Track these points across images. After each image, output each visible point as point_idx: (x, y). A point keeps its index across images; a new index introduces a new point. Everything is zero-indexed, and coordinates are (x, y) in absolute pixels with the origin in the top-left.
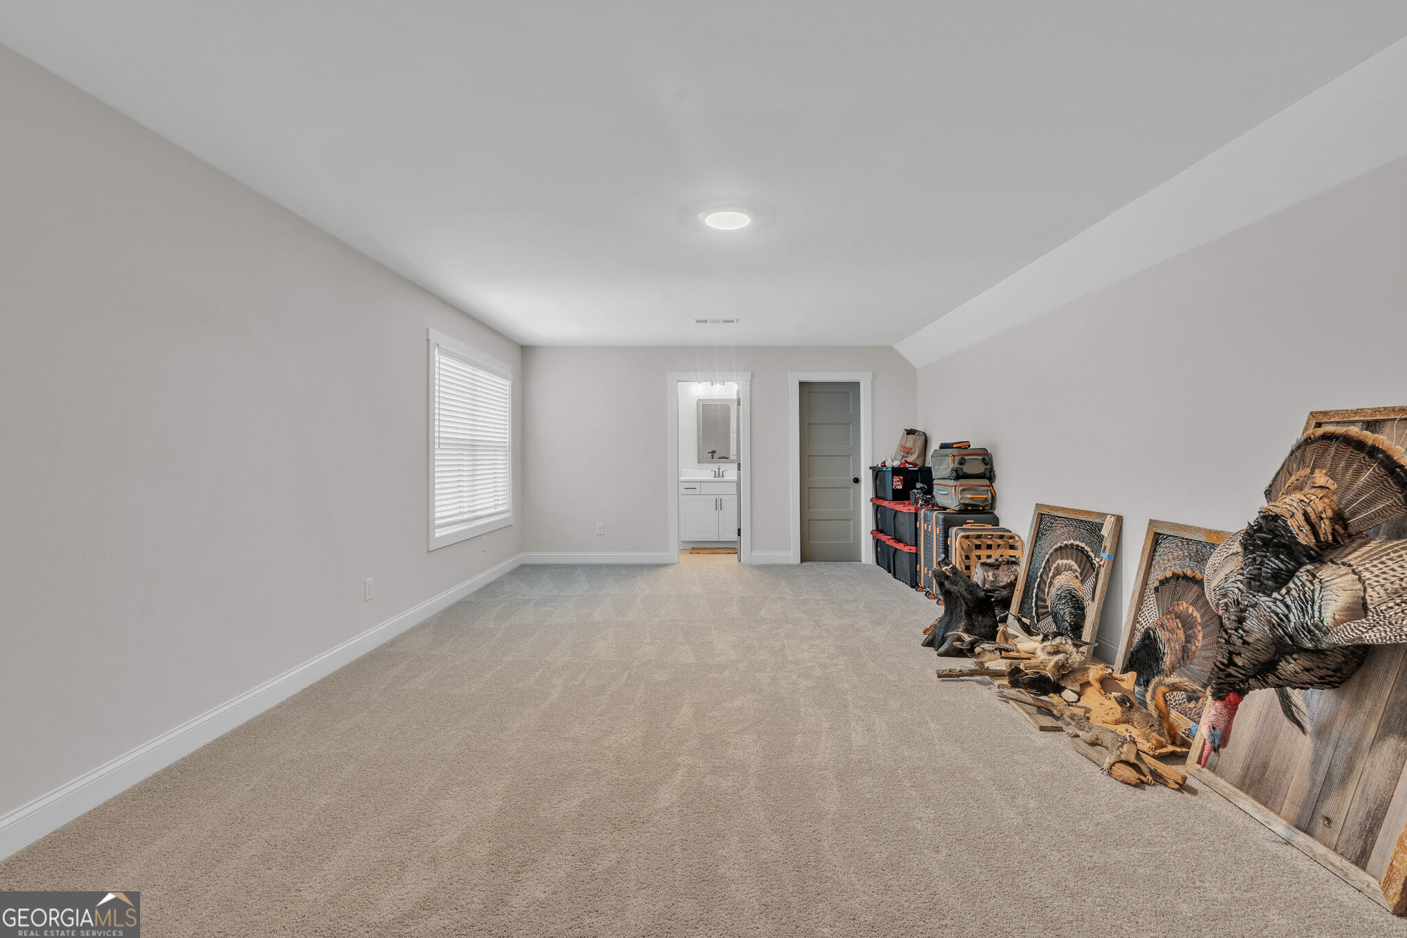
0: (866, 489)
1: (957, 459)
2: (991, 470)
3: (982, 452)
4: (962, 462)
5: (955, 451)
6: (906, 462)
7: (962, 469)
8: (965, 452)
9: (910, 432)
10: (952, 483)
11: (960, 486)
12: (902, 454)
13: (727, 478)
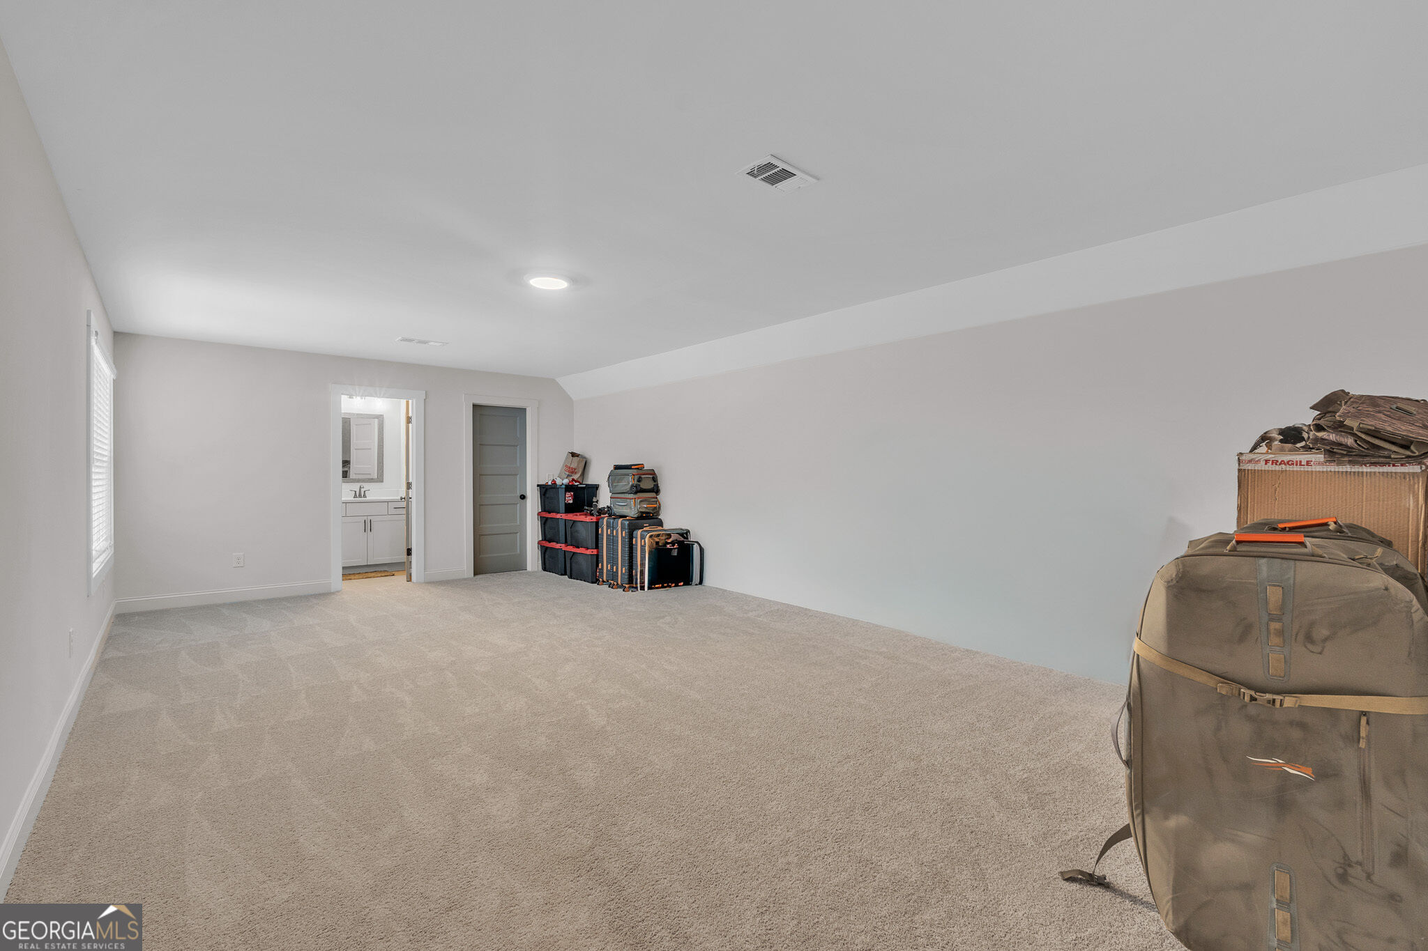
0: (533, 505)
1: (636, 477)
2: (657, 486)
3: (652, 472)
4: (639, 480)
5: (635, 472)
6: (573, 480)
7: (639, 485)
8: (640, 472)
9: (573, 455)
10: (631, 496)
11: (638, 498)
12: (568, 473)
13: (369, 498)
